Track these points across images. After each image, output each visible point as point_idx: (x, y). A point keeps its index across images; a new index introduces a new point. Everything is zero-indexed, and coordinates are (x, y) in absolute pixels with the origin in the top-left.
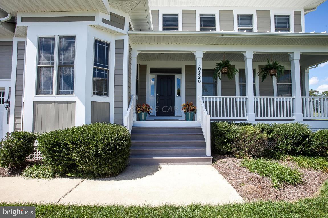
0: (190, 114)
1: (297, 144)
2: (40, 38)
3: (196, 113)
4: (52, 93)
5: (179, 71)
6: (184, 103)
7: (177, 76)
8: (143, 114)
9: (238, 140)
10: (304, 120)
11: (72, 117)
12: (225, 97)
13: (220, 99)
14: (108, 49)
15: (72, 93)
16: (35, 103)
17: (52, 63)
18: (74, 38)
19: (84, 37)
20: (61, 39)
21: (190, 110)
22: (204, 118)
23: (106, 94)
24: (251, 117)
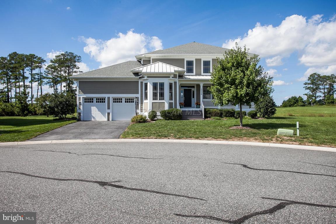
1: (227, 114)
2: (153, 83)
3: (200, 105)
4: (157, 100)
5: (194, 87)
6: (196, 102)
7: (193, 89)
8: (182, 106)
9: (211, 113)
10: (238, 108)
11: (164, 107)
14: (172, 85)
15: (164, 100)
16: (152, 103)
17: (157, 91)
18: (164, 83)
19: (166, 82)
20: (160, 83)
21: (198, 105)
22: (202, 107)
23: (172, 100)
24: (219, 107)
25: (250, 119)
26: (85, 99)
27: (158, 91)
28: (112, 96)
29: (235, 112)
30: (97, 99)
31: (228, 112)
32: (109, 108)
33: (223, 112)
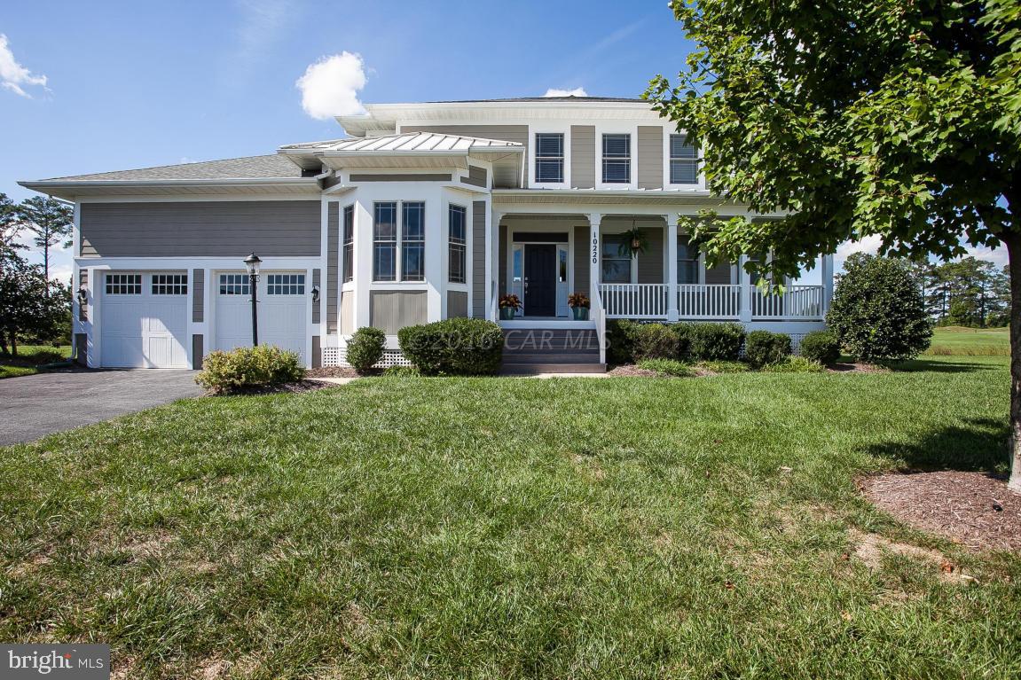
0: (580, 310)
1: (711, 345)
2: (377, 205)
3: (589, 308)
4: (394, 279)
5: (563, 237)
6: (572, 293)
7: (560, 246)
8: (510, 310)
9: (639, 340)
10: (753, 320)
11: (422, 310)
12: (643, 285)
13: (636, 287)
14: (464, 216)
15: (422, 279)
16: (373, 293)
17: (394, 239)
18: (423, 204)
19: (436, 202)
20: (405, 204)
21: (581, 305)
22: (598, 316)
23: (463, 281)
24: (673, 315)
25: (819, 371)
26: (109, 279)
27: (399, 240)
28: (213, 265)
29: (743, 337)
30: (155, 279)
31: (719, 336)
32: (198, 316)
33: (690, 338)
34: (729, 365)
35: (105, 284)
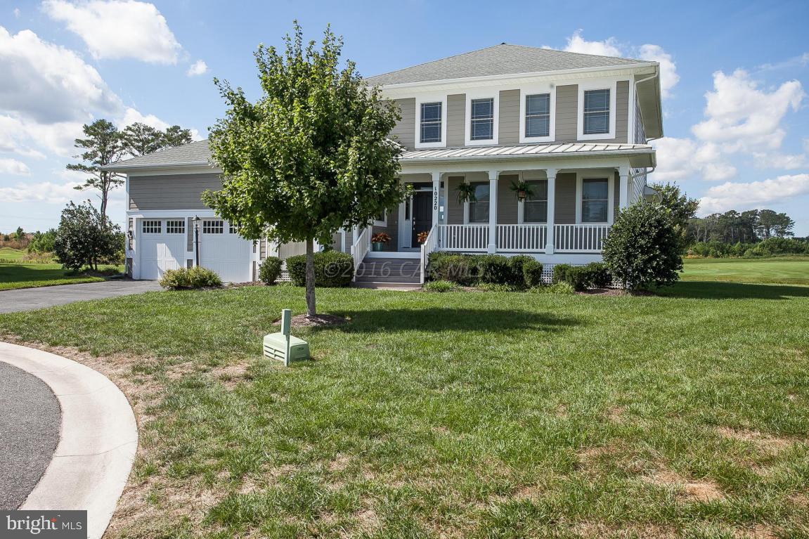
10: (555, 253)
24: (491, 249)
26: (144, 224)
28: (198, 215)
30: (168, 224)
32: (190, 248)
33: (478, 267)
34: (497, 286)
35: (142, 227)
